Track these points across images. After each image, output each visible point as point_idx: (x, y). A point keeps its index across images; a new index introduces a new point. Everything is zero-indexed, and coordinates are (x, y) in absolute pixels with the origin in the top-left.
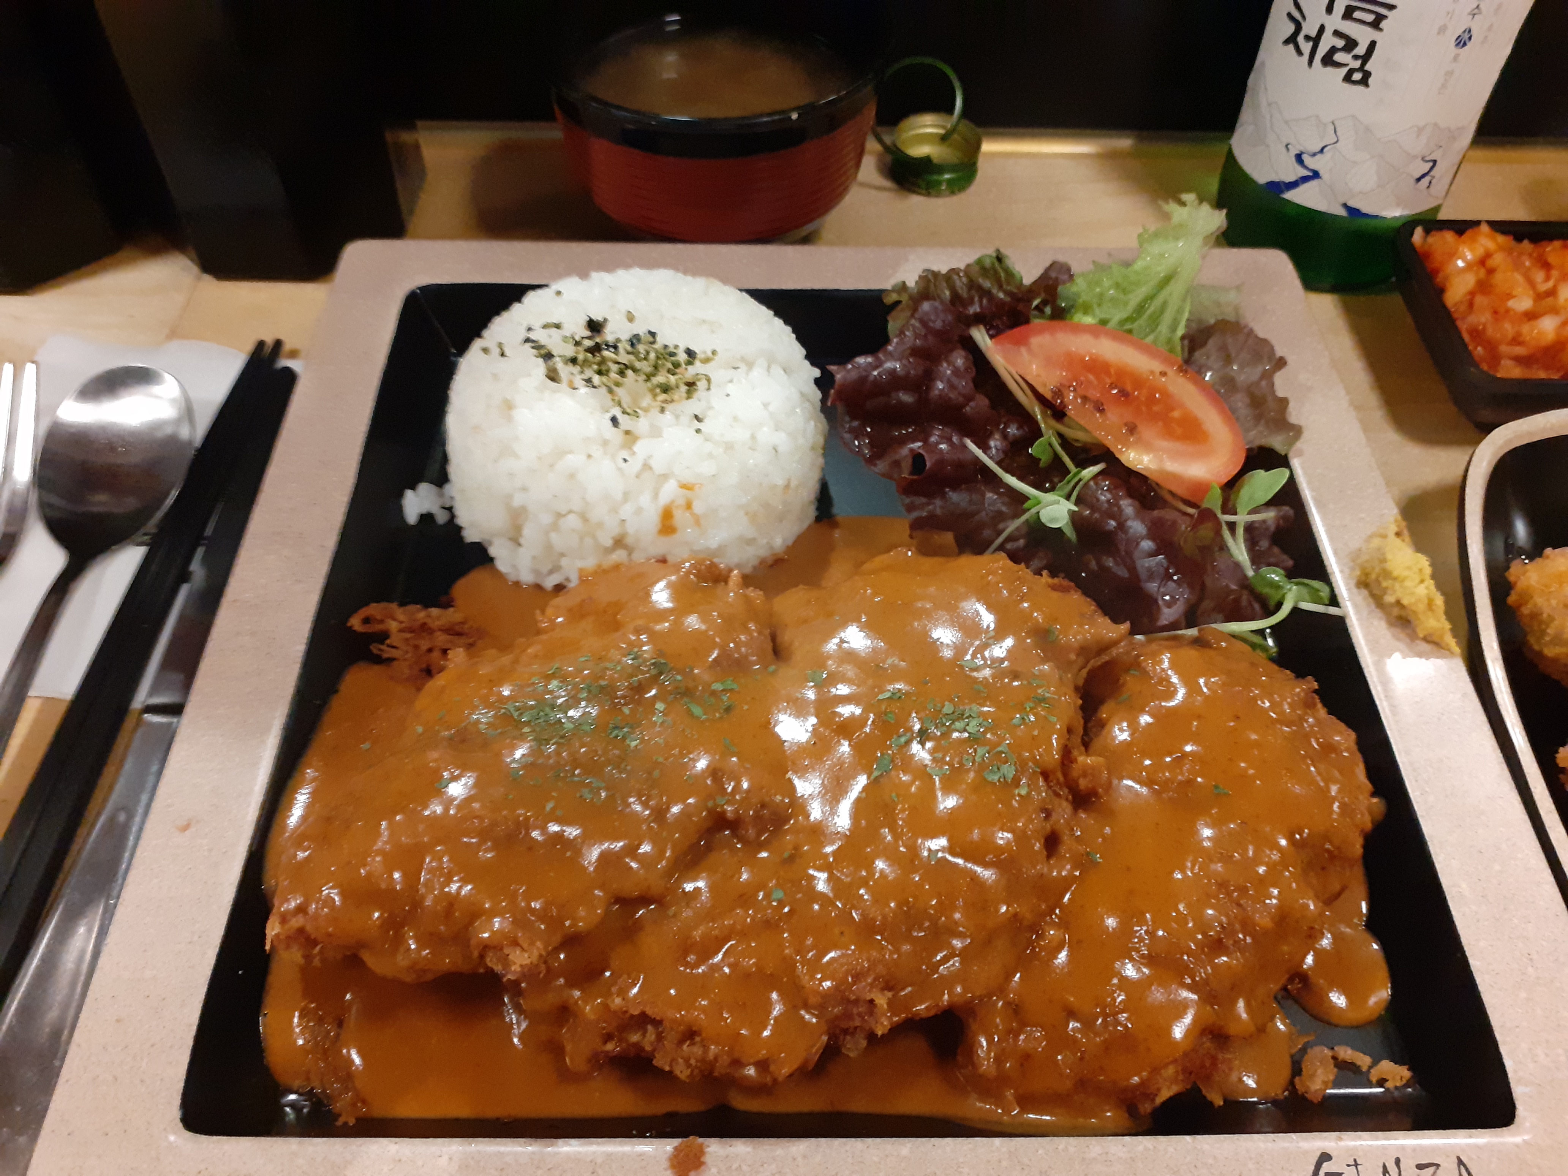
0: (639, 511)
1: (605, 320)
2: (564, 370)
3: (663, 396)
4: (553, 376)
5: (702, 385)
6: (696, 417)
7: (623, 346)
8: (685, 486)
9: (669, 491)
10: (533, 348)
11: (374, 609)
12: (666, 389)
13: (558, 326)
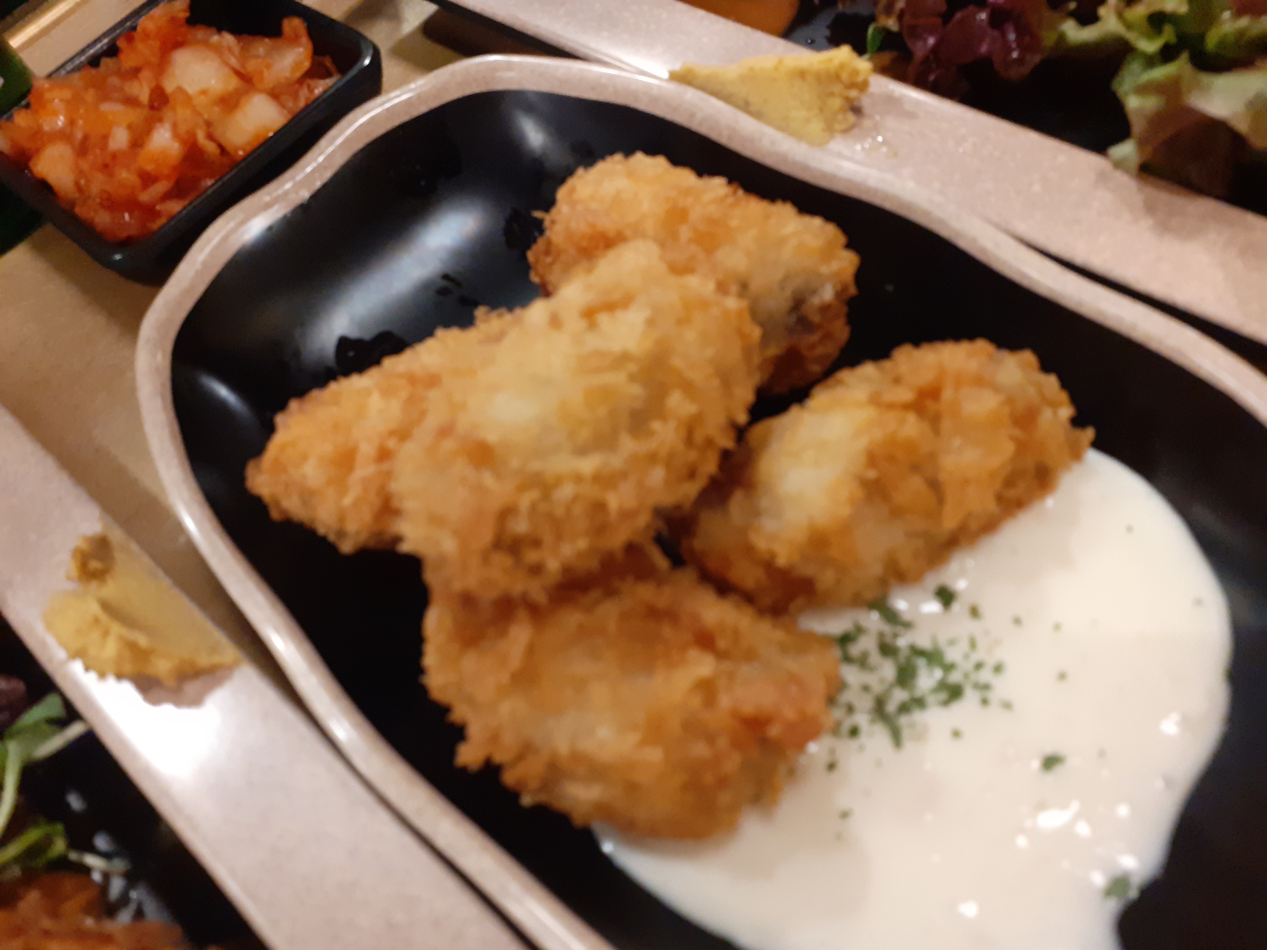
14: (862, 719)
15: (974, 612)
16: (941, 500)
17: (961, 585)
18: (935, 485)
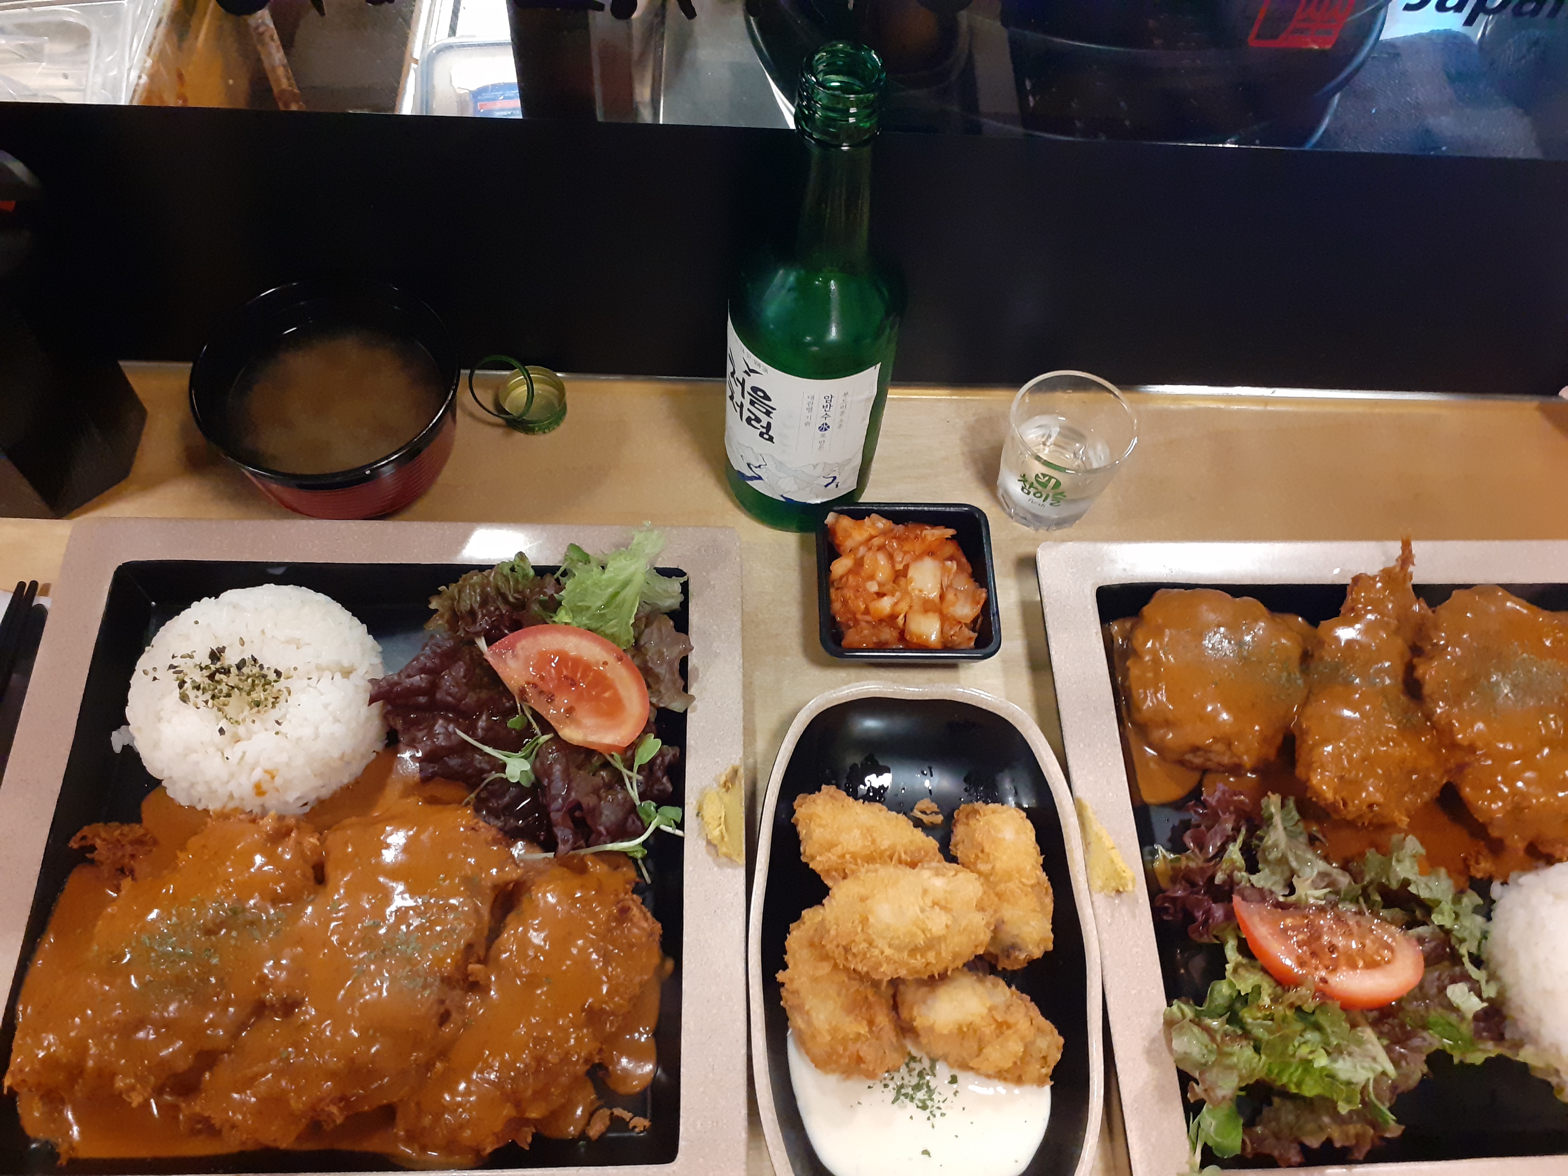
0: (240, 784)
1: (224, 648)
2: (192, 694)
3: (256, 709)
4: (184, 698)
5: (282, 699)
6: (277, 722)
7: (234, 670)
8: (266, 772)
9: (258, 774)
10: (174, 673)
11: (86, 831)
12: (258, 704)
13: (191, 657)
14: (892, 1085)
15: (956, 1093)
16: (978, 1056)
17: (960, 1081)
18: (980, 1050)
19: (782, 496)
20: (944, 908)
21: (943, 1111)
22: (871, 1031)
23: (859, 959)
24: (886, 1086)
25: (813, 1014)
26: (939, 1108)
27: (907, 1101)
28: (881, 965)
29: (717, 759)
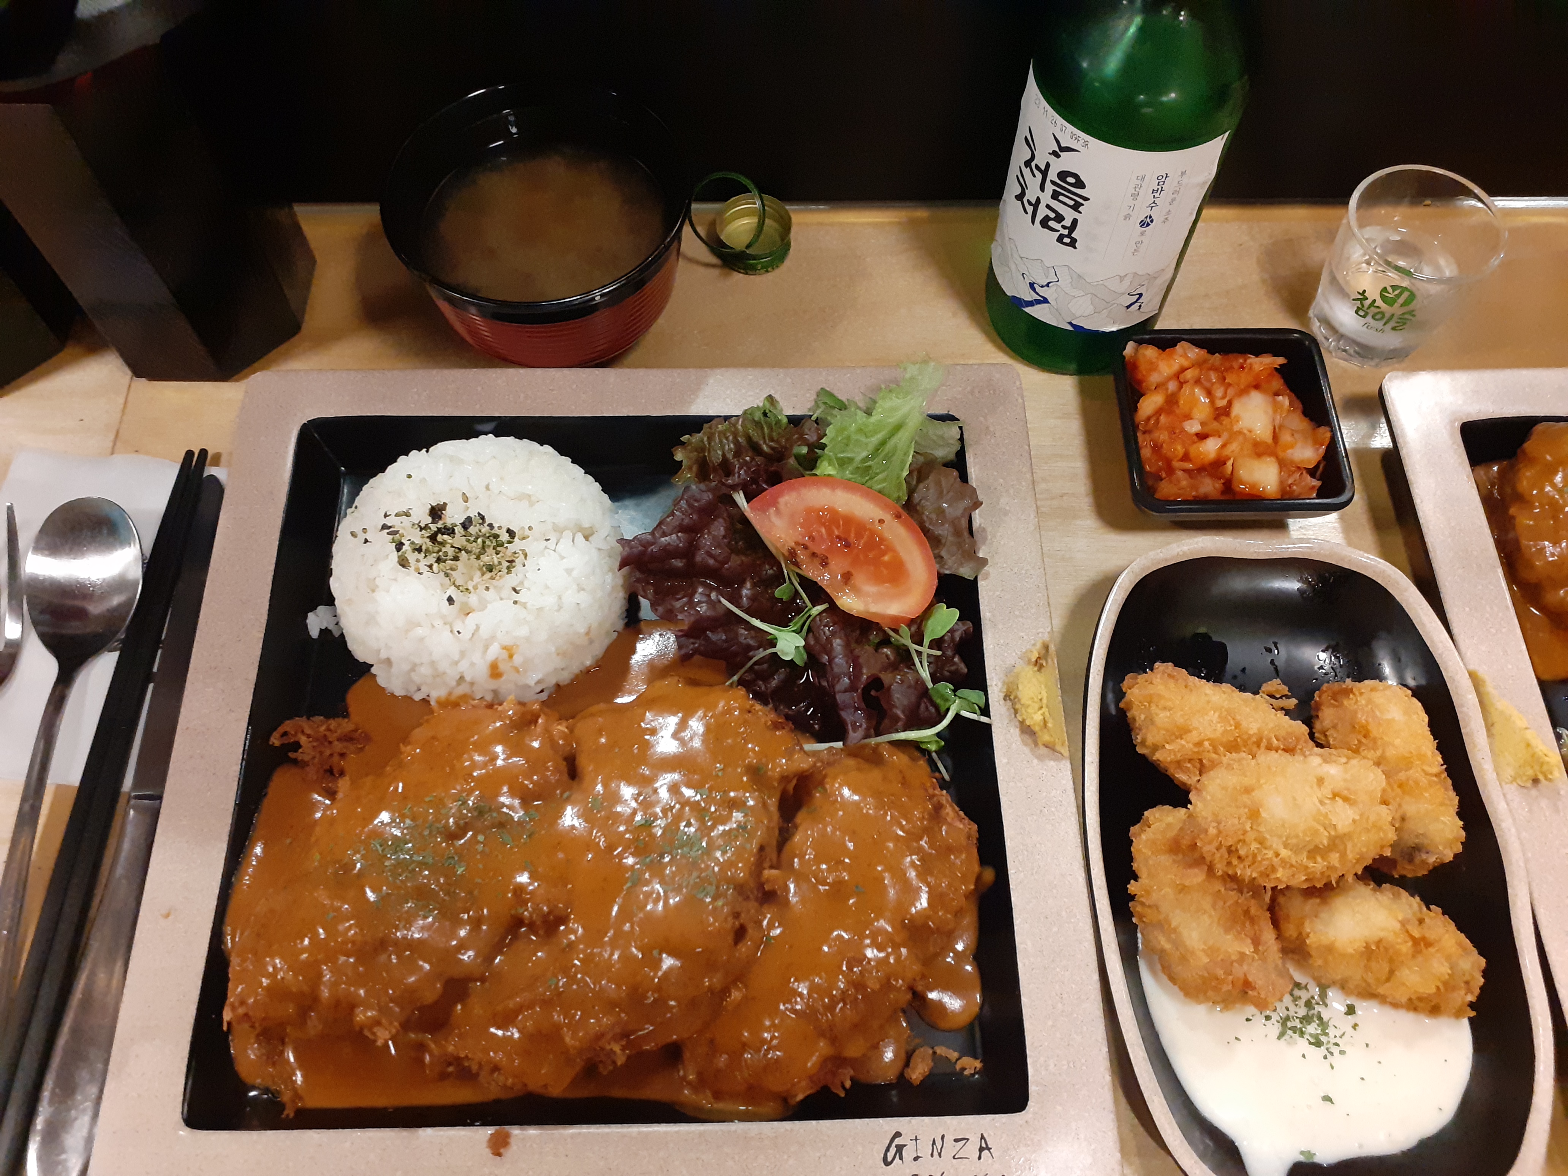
0: (473, 664)
1: (445, 504)
2: (412, 557)
3: (489, 575)
4: (403, 563)
5: (518, 561)
6: (514, 590)
7: (459, 530)
8: (505, 648)
9: (494, 651)
10: (388, 534)
11: (288, 726)
12: (490, 569)
13: (407, 515)
14: (1275, 1017)
15: (1355, 1026)
16: (1388, 980)
17: (1359, 1012)
18: (1391, 972)
19: (1070, 323)
20: (1346, 799)
21: (1342, 1048)
22: (1256, 951)
23: (1247, 863)
24: (1268, 1018)
25: (1185, 933)
26: (1337, 1044)
27: (1296, 1036)
28: (1274, 869)
29: (1022, 634)
